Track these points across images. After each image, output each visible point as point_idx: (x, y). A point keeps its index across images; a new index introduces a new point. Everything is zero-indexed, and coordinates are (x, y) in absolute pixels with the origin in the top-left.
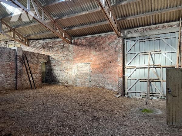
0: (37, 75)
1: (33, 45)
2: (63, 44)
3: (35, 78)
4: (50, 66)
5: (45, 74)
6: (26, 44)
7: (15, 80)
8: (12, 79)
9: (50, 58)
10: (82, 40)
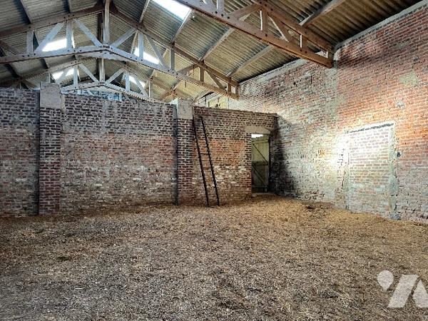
0: (237, 169)
1: (247, 92)
2: (309, 75)
3: (230, 176)
4: (280, 146)
5: (267, 167)
6: (231, 94)
7: (175, 181)
8: (167, 177)
9: (279, 122)
10: (368, 42)
